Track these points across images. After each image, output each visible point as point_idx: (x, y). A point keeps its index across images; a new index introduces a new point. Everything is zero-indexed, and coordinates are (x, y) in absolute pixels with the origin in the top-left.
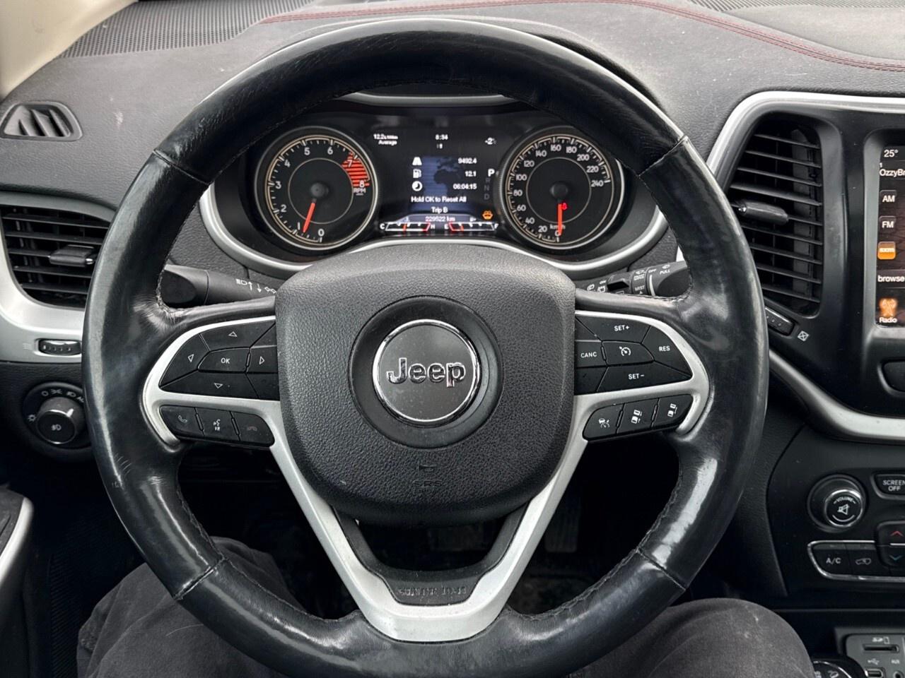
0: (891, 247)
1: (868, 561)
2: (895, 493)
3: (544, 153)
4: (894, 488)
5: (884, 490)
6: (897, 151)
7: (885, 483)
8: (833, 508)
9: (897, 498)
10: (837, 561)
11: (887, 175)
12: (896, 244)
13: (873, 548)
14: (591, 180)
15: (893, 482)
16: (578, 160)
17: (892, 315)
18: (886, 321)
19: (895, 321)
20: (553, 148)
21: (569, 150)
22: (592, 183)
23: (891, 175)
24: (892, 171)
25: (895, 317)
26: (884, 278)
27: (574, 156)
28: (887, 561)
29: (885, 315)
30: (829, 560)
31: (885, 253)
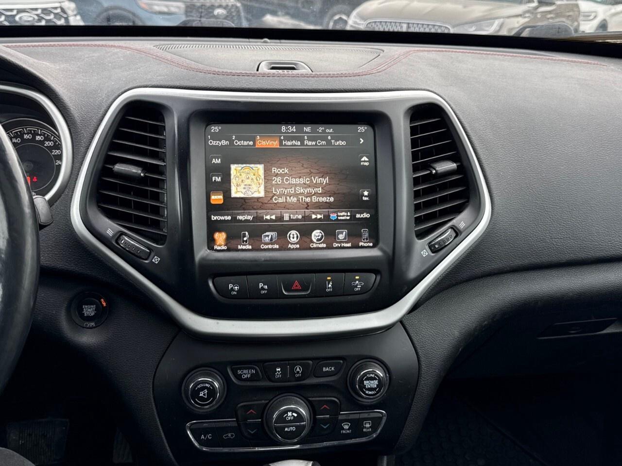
0: (220, 195)
1: (232, 436)
2: (247, 380)
3: (19, 140)
4: (246, 376)
5: (239, 377)
6: (220, 128)
7: (239, 372)
8: (195, 393)
9: (249, 384)
10: (209, 436)
11: (214, 144)
12: (224, 193)
13: (235, 424)
14: (56, 160)
15: (245, 371)
16: (45, 145)
17: (223, 244)
18: (219, 248)
19: (225, 248)
20: (26, 136)
21: (38, 138)
22: (56, 162)
23: (217, 144)
24: (218, 142)
25: (226, 245)
26: (216, 217)
27: (42, 142)
28: (246, 434)
29: (218, 244)
30: (203, 437)
31: (216, 199)
